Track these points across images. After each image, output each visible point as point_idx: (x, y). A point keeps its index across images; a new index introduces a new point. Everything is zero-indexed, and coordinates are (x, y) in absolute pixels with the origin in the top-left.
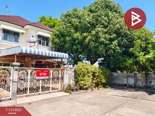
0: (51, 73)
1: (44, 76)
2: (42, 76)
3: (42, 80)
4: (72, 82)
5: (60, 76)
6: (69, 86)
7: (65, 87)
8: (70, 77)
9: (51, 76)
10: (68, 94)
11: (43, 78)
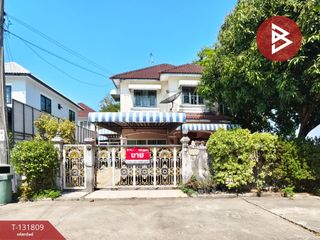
0: (155, 154)
1: (139, 159)
2: (136, 158)
3: (136, 165)
4: (203, 173)
5: (175, 160)
6: (193, 180)
7: (184, 182)
8: (196, 163)
9: (155, 160)
10: (186, 195)
11: (137, 161)
